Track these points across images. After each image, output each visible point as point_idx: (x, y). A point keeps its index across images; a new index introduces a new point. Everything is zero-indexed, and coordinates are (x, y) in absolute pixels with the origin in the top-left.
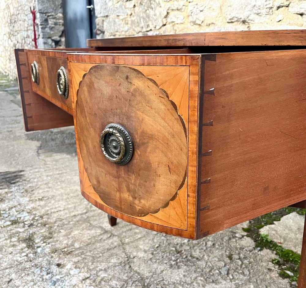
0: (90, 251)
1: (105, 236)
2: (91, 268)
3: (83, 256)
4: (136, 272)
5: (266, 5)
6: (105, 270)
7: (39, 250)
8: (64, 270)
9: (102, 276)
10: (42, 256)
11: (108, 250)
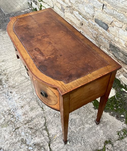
0: (21, 87)
1: (26, 80)
2: (21, 94)
3: (18, 89)
6: (25, 95)
7: (4, 86)
8: (13, 94)
9: (24, 97)
10: (5, 89)
11: (27, 86)
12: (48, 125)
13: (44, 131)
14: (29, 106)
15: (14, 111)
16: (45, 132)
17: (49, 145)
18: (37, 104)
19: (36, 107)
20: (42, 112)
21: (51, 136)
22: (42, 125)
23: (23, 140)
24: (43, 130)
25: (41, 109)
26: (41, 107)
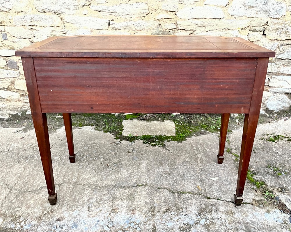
2: (81, 204)
4: (106, 186)
5: (74, 3)
6: (91, 198)
7: (27, 227)
8: (68, 218)
9: (94, 201)
10: (37, 227)
12: (175, 189)
13: (182, 196)
14: (122, 200)
15: (110, 226)
16: (184, 196)
17: (209, 198)
18: (127, 189)
19: (130, 192)
20: (147, 188)
21: (196, 192)
22: (171, 195)
23: (182, 227)
24: (179, 197)
25: (140, 187)
26: (136, 186)
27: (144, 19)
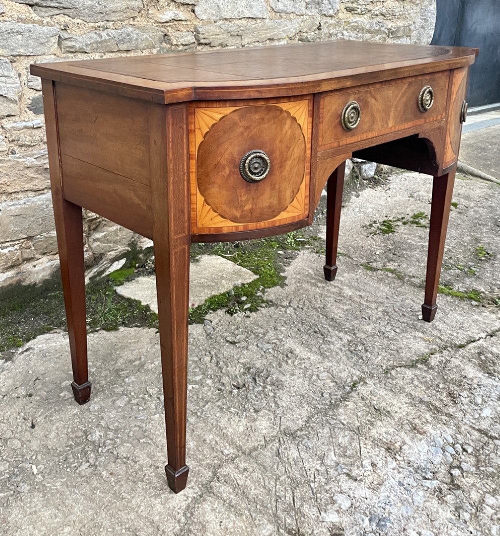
12: (405, 359)
14: (372, 424)
15: (429, 475)
16: (433, 362)
17: (461, 346)
18: (347, 403)
19: (360, 405)
20: (369, 382)
21: (435, 347)
22: (417, 372)
24: (431, 369)
26: (352, 390)
27: (135, 23)
